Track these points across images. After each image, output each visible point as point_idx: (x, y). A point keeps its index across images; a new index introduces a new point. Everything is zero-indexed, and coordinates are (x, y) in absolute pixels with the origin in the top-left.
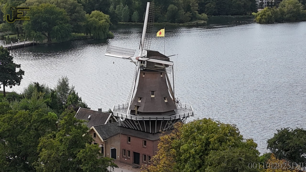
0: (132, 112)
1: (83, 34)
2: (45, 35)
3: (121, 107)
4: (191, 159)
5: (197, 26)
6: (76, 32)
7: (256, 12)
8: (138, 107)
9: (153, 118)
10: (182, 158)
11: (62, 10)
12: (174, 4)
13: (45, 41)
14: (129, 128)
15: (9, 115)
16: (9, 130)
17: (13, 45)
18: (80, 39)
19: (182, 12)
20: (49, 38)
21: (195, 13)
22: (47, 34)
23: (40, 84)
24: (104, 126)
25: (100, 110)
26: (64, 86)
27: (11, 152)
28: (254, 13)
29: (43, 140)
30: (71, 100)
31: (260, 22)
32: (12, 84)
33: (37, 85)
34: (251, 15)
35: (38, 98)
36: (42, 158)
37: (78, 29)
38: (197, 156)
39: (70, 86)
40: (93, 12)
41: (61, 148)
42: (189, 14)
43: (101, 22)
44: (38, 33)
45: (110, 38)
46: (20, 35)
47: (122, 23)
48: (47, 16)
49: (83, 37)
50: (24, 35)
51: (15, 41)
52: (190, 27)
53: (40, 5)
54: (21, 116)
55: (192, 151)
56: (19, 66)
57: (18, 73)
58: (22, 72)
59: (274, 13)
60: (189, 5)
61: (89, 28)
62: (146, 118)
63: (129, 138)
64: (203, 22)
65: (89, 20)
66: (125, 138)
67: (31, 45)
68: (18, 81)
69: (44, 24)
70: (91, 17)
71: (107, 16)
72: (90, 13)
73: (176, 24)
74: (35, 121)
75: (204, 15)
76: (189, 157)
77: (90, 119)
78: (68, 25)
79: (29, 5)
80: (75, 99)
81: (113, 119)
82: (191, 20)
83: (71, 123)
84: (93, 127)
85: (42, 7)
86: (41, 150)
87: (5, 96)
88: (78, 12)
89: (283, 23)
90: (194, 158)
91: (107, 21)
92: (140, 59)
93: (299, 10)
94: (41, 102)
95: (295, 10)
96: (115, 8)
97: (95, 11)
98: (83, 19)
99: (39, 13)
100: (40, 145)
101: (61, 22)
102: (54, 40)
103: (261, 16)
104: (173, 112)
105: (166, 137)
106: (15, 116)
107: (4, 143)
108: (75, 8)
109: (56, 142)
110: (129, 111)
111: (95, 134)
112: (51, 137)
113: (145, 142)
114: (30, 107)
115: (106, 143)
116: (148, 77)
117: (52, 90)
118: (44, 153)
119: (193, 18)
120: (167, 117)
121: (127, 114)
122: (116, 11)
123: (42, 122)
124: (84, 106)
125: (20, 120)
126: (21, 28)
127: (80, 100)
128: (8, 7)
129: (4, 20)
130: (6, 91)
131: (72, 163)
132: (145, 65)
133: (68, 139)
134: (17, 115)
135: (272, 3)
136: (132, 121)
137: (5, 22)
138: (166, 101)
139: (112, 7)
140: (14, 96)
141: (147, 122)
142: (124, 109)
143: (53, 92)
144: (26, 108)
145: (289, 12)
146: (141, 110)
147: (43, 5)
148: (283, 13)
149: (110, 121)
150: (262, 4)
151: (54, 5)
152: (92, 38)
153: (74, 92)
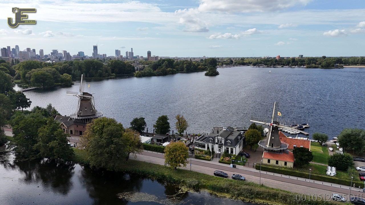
0: (78, 116)
1: (60, 83)
2: (41, 84)
3: (74, 114)
4: (98, 132)
5: (111, 78)
6: (56, 83)
7: (135, 72)
8: (80, 114)
9: (86, 118)
10: (95, 131)
11: (49, 74)
12: (101, 70)
13: (42, 87)
14: (77, 122)
15: (24, 121)
16: (24, 127)
17: (26, 89)
18: (58, 85)
19: (104, 73)
20: (43, 86)
21: (110, 73)
22: (42, 84)
23: (39, 107)
24: (67, 122)
25: (66, 116)
26: (50, 107)
27: (26, 135)
28: (134, 73)
29: (40, 129)
30: (53, 112)
31: (136, 77)
32: (26, 107)
33: (38, 107)
34: (133, 73)
35: (38, 112)
36: (39, 136)
37: (57, 81)
38: (100, 130)
39: (53, 107)
40: (64, 74)
41: (48, 131)
42: (107, 74)
43: (68, 78)
44: (38, 84)
45: (72, 85)
46: (29, 85)
47: (78, 78)
48: (42, 76)
49: (60, 84)
50: (31, 85)
51: (27, 87)
52: (108, 79)
53: (39, 72)
54: (29, 121)
55: (98, 129)
56: (29, 99)
57: (29, 102)
58: (30, 102)
59: (142, 73)
60: (107, 70)
61: (63, 81)
62: (84, 118)
63: (78, 126)
64: (113, 77)
65: (62, 77)
66: (76, 126)
67: (35, 89)
68: (29, 106)
69: (41, 80)
70: (63, 76)
71: (70, 76)
72: (63, 75)
73: (102, 78)
74: (36, 123)
75: (114, 74)
76: (97, 131)
77: (61, 119)
78: (52, 80)
79: (33, 72)
80: (55, 112)
81: (71, 119)
82: (108, 76)
83: (51, 122)
84: (62, 123)
85: (39, 73)
86: (39, 133)
87: (23, 112)
88: (56, 74)
89: (145, 77)
90: (99, 131)
91: (70, 78)
92: (80, 96)
93: (151, 72)
94: (40, 114)
95: (149, 72)
96: (74, 72)
97: (65, 74)
98: (59, 77)
99: (38, 75)
100: (39, 131)
101: (49, 79)
102: (46, 87)
103: (137, 74)
104: (94, 115)
105: (89, 124)
106: (27, 121)
107: (23, 132)
108: (55, 72)
109: (45, 130)
110: (76, 116)
111: (63, 125)
112: (43, 128)
113: (84, 127)
114: (35, 116)
115: (68, 128)
116: (84, 102)
117: (44, 109)
118: (41, 134)
119: (109, 75)
120: (92, 117)
121: (76, 117)
122: (75, 73)
123: (39, 122)
124: (59, 114)
125: (29, 122)
126: (30, 82)
127: (58, 112)
128: (23, 73)
129: (21, 78)
130: (23, 110)
131: (53, 137)
132: (82, 98)
133: (50, 128)
134: (28, 120)
135: (141, 69)
136: (78, 119)
137: (21, 79)
138: (91, 111)
139: (73, 71)
140: (27, 112)
141: (84, 119)
142: (75, 115)
143: (45, 110)
144: (33, 117)
145: (148, 72)
146: (81, 115)
147: (40, 72)
148: (145, 73)
149: (70, 120)
150: (137, 69)
151: (45, 72)
152: (64, 85)
153: (55, 109)
